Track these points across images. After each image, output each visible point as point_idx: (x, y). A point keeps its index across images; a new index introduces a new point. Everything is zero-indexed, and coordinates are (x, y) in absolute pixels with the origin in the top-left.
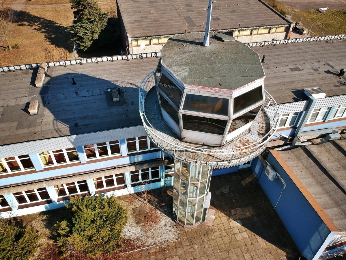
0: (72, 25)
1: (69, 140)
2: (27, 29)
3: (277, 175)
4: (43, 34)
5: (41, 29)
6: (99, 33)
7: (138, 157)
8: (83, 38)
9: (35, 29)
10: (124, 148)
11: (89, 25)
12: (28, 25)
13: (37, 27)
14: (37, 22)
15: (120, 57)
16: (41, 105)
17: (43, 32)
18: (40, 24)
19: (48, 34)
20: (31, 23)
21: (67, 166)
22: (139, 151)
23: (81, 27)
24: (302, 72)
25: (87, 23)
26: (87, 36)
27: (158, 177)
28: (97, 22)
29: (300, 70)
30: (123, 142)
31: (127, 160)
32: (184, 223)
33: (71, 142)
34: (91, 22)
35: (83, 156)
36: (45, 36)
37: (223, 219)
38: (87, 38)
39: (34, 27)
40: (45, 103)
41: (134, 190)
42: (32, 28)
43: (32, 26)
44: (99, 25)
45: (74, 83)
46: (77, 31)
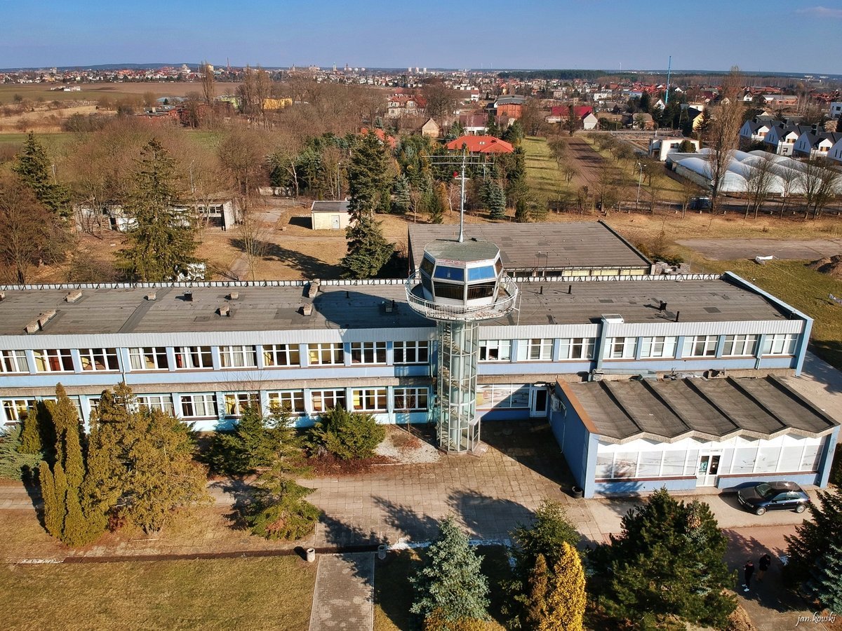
0: (344, 257)
1: (340, 333)
2: (276, 265)
3: (560, 404)
4: (300, 272)
5: (297, 265)
6: (378, 269)
7: (403, 369)
8: (357, 273)
9: (288, 265)
10: (390, 354)
11: (368, 258)
12: (279, 260)
13: (291, 264)
14: (291, 258)
15: (400, 281)
16: (314, 310)
17: (299, 269)
18: (295, 260)
19: (306, 271)
20: (282, 258)
21: (331, 367)
22: (406, 363)
23: (357, 259)
24: (614, 304)
25: (365, 256)
26: (363, 270)
27: (426, 407)
28: (378, 254)
29: (612, 302)
30: (390, 347)
31: (390, 371)
32: (447, 448)
33: (341, 336)
34: (370, 255)
35: (348, 357)
36: (302, 274)
37: (495, 454)
38: (362, 273)
39: (287, 263)
40: (318, 308)
41: (397, 419)
42: (284, 264)
43: (283, 262)
44: (381, 258)
45: (348, 297)
46: (351, 264)
